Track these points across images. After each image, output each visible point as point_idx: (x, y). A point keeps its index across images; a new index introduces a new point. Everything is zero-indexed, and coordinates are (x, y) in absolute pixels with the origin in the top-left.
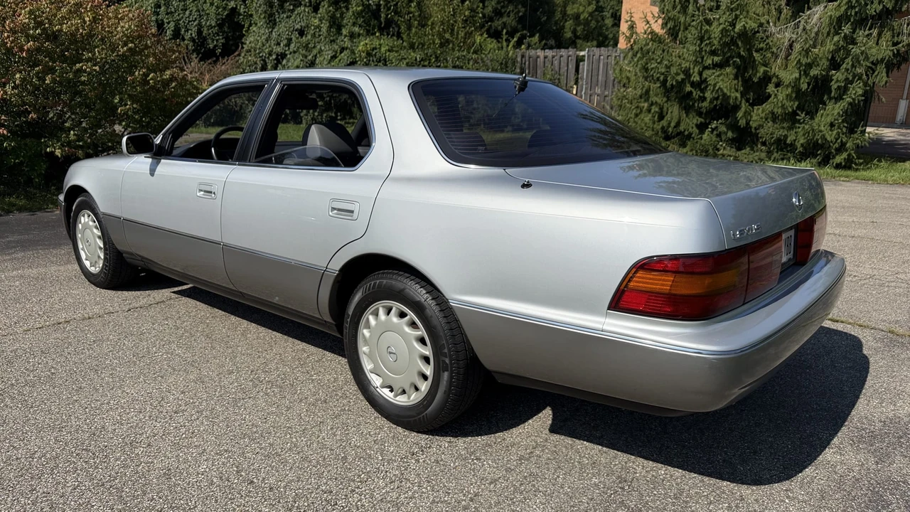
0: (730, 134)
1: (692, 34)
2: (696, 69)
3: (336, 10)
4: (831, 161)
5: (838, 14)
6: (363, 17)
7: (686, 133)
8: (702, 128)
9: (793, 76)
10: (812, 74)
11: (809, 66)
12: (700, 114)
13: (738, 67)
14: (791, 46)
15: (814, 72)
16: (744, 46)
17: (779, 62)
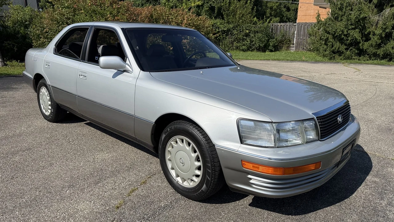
0: (356, 51)
1: (345, 18)
2: (346, 30)
3: (199, 9)
4: (392, 60)
6: (208, 12)
7: (342, 51)
8: (347, 49)
9: (380, 32)
11: (386, 29)
12: (346, 45)
13: (360, 30)
14: (378, 22)
15: (387, 31)
16: (363, 22)
17: (373, 27)
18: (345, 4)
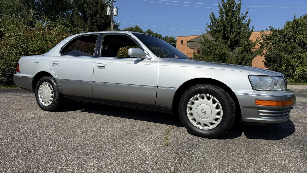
1: (212, 54)
5: (242, 50)
10: (239, 62)
11: (238, 60)
13: (223, 61)
14: (232, 57)
16: (223, 56)
17: (230, 59)
18: (212, 45)
